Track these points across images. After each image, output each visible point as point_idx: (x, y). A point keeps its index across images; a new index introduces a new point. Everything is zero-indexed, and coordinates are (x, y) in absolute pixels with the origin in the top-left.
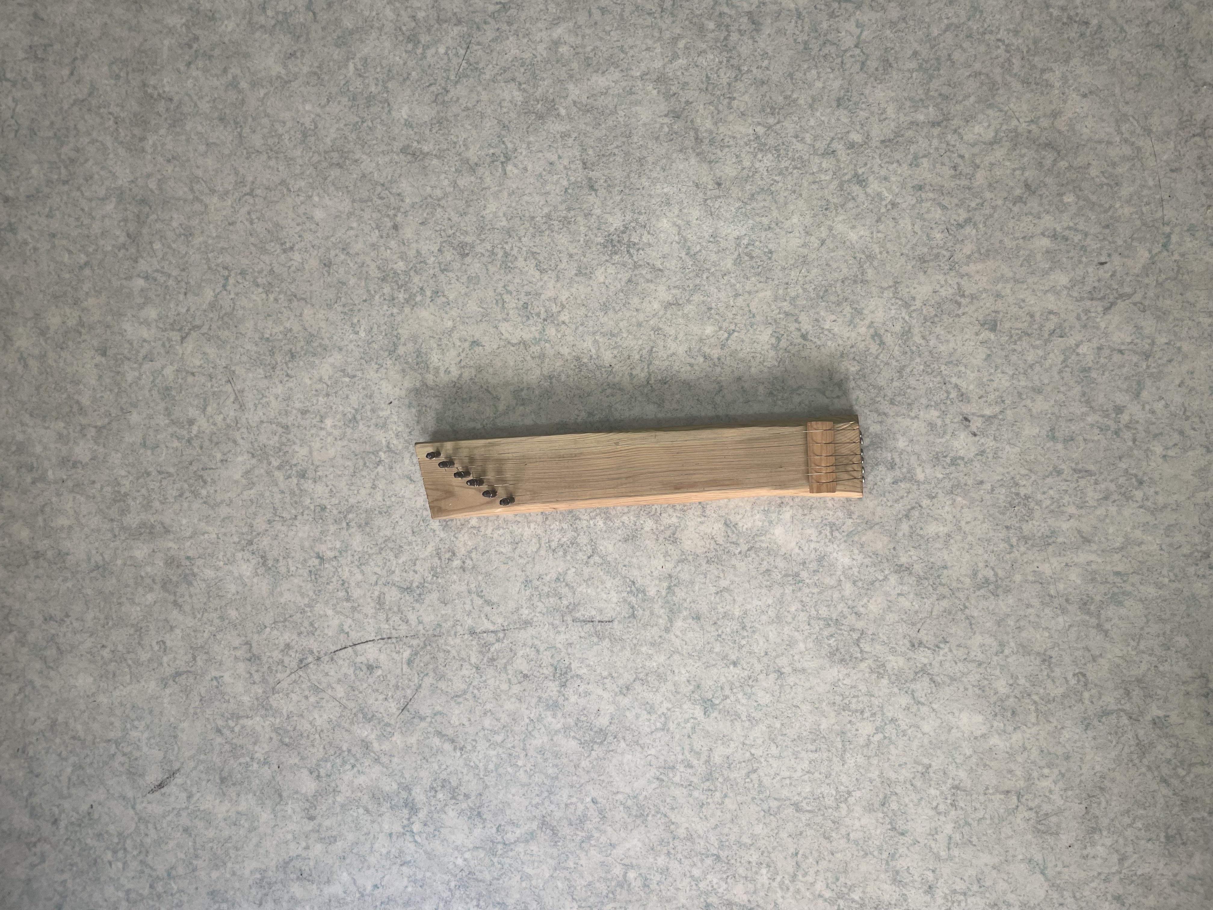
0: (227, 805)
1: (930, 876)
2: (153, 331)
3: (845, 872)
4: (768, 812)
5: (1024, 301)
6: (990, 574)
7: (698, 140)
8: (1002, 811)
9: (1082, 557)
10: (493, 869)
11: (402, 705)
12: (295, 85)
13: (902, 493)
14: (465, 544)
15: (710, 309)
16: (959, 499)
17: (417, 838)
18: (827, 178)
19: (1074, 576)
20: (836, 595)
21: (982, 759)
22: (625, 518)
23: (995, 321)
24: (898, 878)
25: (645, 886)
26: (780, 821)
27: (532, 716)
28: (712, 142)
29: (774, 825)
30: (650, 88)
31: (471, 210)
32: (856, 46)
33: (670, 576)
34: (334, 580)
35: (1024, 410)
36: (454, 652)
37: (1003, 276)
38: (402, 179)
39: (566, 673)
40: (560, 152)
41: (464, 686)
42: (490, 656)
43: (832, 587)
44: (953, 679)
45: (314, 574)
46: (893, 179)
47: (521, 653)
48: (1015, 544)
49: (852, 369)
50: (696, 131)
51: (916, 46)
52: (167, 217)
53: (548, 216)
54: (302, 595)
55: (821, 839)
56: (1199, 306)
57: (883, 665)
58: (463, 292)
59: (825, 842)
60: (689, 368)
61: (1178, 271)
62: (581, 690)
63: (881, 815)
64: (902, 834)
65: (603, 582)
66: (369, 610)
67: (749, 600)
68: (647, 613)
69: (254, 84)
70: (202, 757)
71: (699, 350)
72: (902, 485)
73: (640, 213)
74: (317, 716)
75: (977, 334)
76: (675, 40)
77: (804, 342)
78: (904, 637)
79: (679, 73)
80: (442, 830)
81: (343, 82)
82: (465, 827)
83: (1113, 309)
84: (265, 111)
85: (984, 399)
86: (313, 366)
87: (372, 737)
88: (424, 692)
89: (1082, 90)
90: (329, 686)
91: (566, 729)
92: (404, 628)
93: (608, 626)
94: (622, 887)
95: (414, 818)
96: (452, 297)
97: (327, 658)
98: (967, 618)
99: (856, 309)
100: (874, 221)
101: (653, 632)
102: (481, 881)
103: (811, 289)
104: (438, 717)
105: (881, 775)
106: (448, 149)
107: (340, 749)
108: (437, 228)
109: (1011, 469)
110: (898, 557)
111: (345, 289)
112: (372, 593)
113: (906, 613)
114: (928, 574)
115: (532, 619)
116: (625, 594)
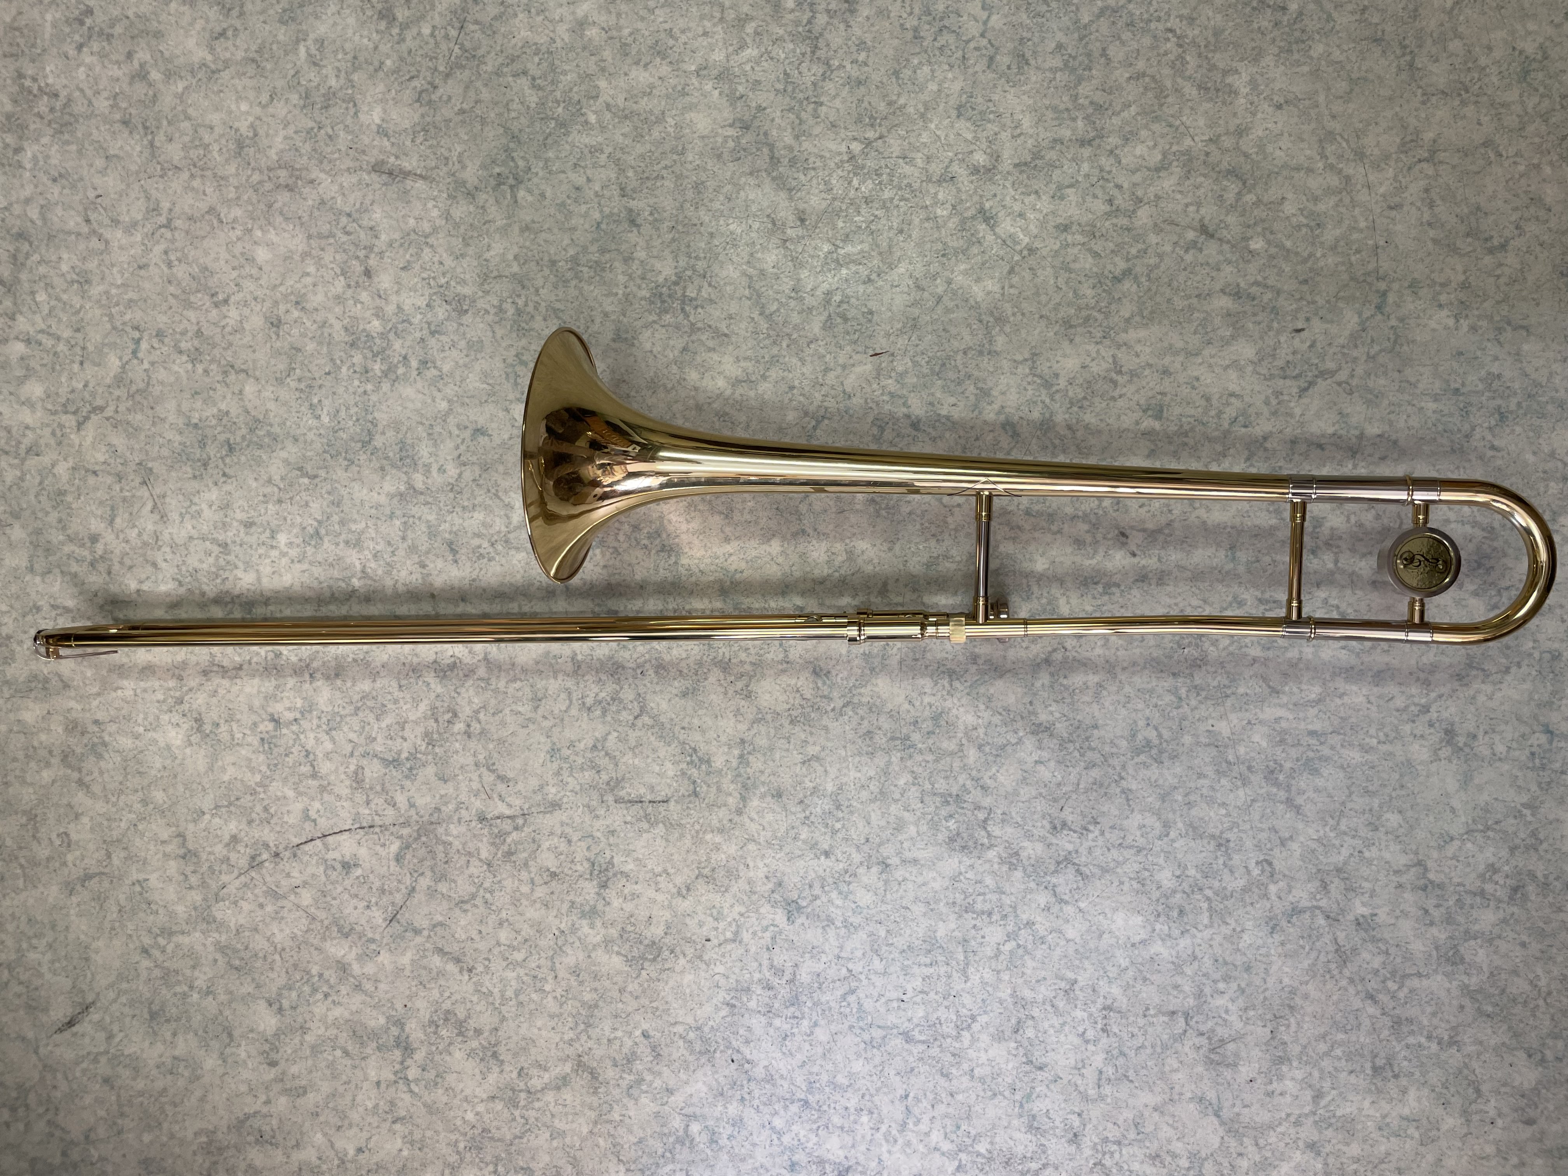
0: (159, 1047)
1: (1076, 1122)
2: (39, 414)
3: (969, 1117)
4: (870, 1044)
5: (1198, 379)
6: (1152, 734)
7: (774, 161)
8: (1166, 1037)
9: (1269, 713)
10: (514, 1124)
11: (389, 916)
12: (226, 75)
14: (470, 702)
15: (792, 387)
17: (413, 1086)
18: (945, 213)
19: (1259, 738)
20: (957, 764)
21: (1140, 971)
23: (1161, 406)
24: (1035, 1124)
25: (713, 1141)
26: (886, 1057)
27: (563, 926)
28: (793, 162)
29: (877, 1060)
30: (708, 87)
31: (471, 251)
32: (982, 35)
33: (743, 741)
34: (295, 750)
35: (1198, 522)
36: (457, 844)
37: (1171, 346)
38: (375, 207)
39: (607, 870)
40: (589, 172)
41: (472, 889)
42: (505, 848)
43: (952, 754)
44: (1105, 870)
45: (267, 743)
46: (1031, 216)
47: (547, 844)
48: (1184, 696)
50: (771, 147)
51: (1060, 37)
52: (54, 258)
53: (575, 260)
54: (252, 770)
55: (938, 1077)
56: (1421, 386)
57: (1017, 854)
58: (461, 362)
59: (942, 1082)
61: (1395, 342)
62: (626, 891)
63: (1013, 1045)
64: (1041, 1068)
65: (654, 750)
66: (344, 790)
67: (845, 771)
68: (714, 789)
69: (169, 75)
70: (124, 986)
73: (697, 258)
74: (276, 931)
75: (1138, 422)
76: (742, 21)
77: (914, 433)
78: (1043, 817)
79: (748, 68)
80: (446, 1076)
81: (292, 72)
82: (477, 1071)
83: (1311, 391)
84: (184, 112)
85: (1145, 509)
86: (259, 462)
87: (351, 957)
88: (419, 897)
89: (1276, 98)
90: (292, 890)
91: (607, 942)
92: (390, 812)
93: (662, 808)
94: (683, 1144)
95: (409, 1062)
96: (446, 368)
97: (287, 854)
98: (1123, 792)
99: (981, 389)
100: (1005, 272)
101: (721, 815)
102: (499, 1140)
103: (923, 363)
104: (438, 929)
105: (1014, 994)
106: (437, 167)
107: (308, 973)
108: (425, 275)
109: (1180, 599)
110: (1035, 714)
111: (300, 357)
112: (347, 767)
113: (1046, 786)
114: (1074, 735)
115: (560, 800)
116: (683, 766)
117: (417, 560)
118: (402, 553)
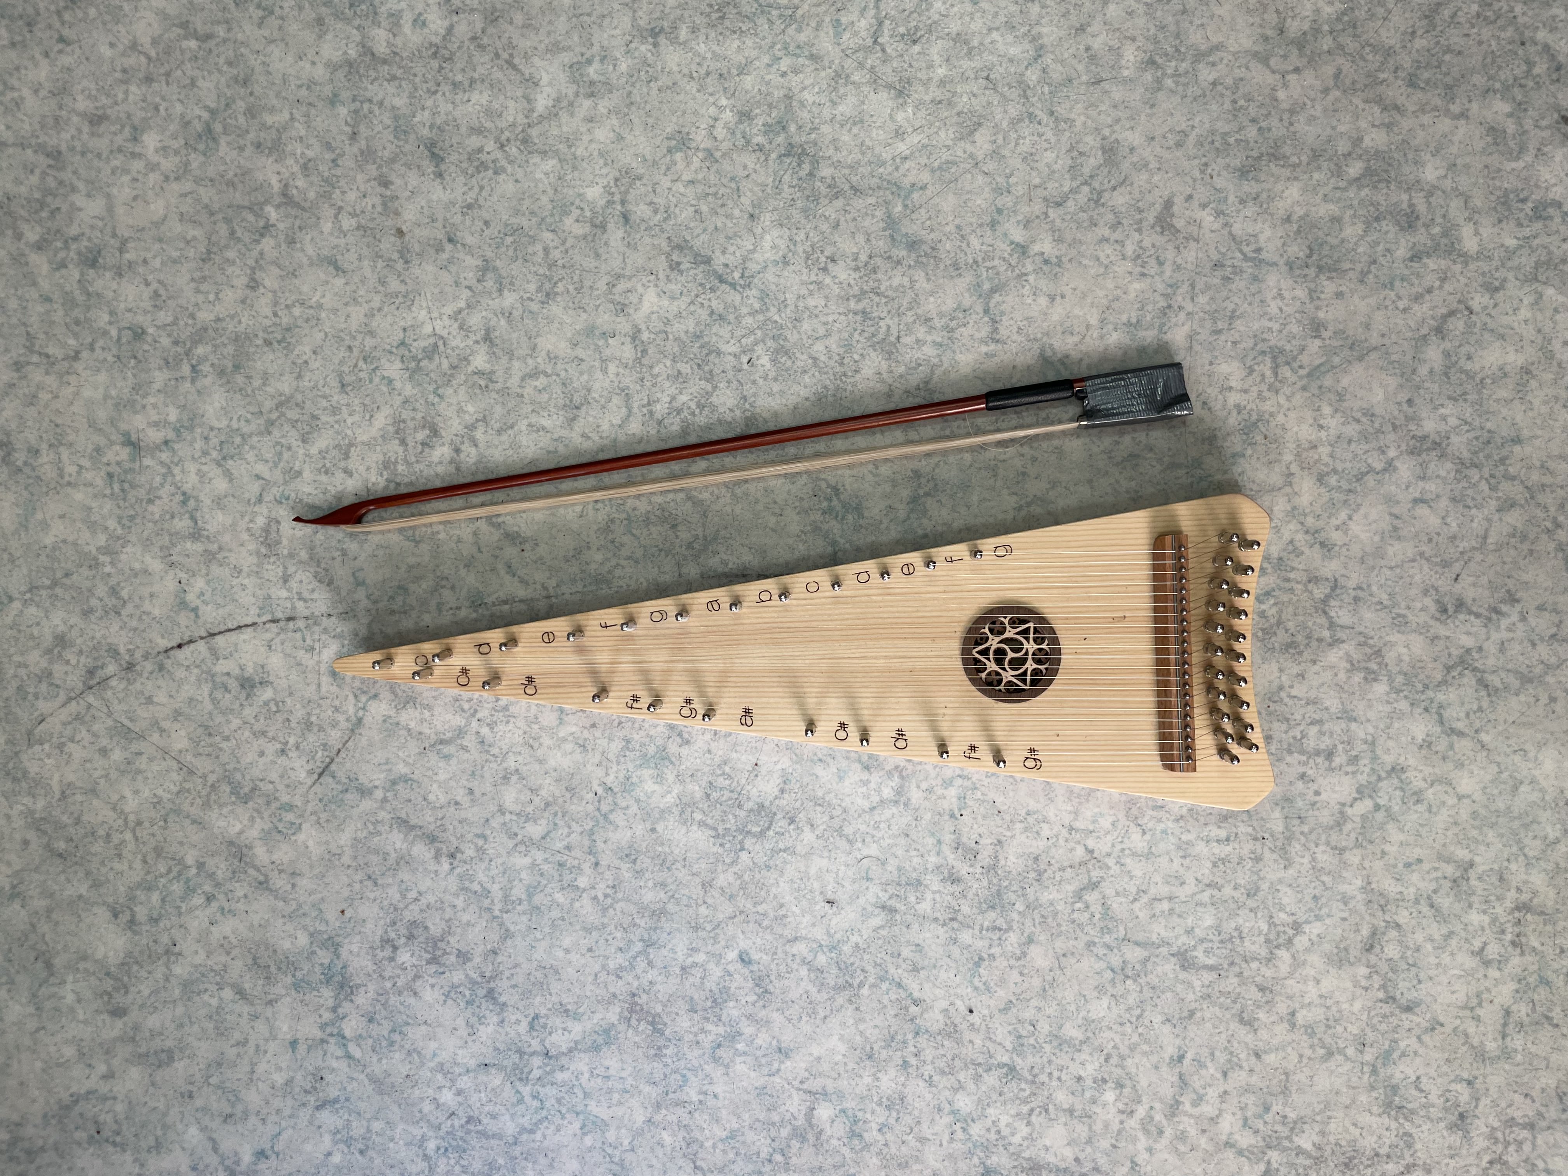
1: (1463, 1094)
3: (1285, 1091)
4: (1123, 972)
10: (521, 1108)
11: (319, 765)
13: (1430, 280)
14: (460, 411)
16: (1549, 292)
17: (353, 1048)
22: (819, 347)
24: (1397, 1101)
25: (854, 1134)
26: (1148, 993)
27: (610, 780)
29: (1131, 1000)
33: (917, 474)
34: (164, 492)
41: (459, 721)
44: (1526, 679)
45: (119, 481)
49: (1329, 9)
54: (92, 527)
55: (1234, 1025)
57: (1378, 653)
59: (1242, 1031)
63: (1363, 971)
64: (1408, 1009)
66: (245, 558)
72: (1431, 263)
74: (127, 793)
78: (1426, 592)
80: (409, 1030)
82: (460, 1022)
87: (253, 834)
88: (370, 733)
90: (155, 724)
91: (685, 806)
94: (803, 1139)
95: (346, 1007)
97: (149, 666)
102: (494, 1136)
104: (400, 787)
105: (1367, 887)
107: (181, 861)
110: (1416, 419)
112: (251, 521)
113: (1430, 540)
114: (1481, 455)
115: (610, 572)
116: (817, 516)
117: (375, 173)
118: (351, 163)
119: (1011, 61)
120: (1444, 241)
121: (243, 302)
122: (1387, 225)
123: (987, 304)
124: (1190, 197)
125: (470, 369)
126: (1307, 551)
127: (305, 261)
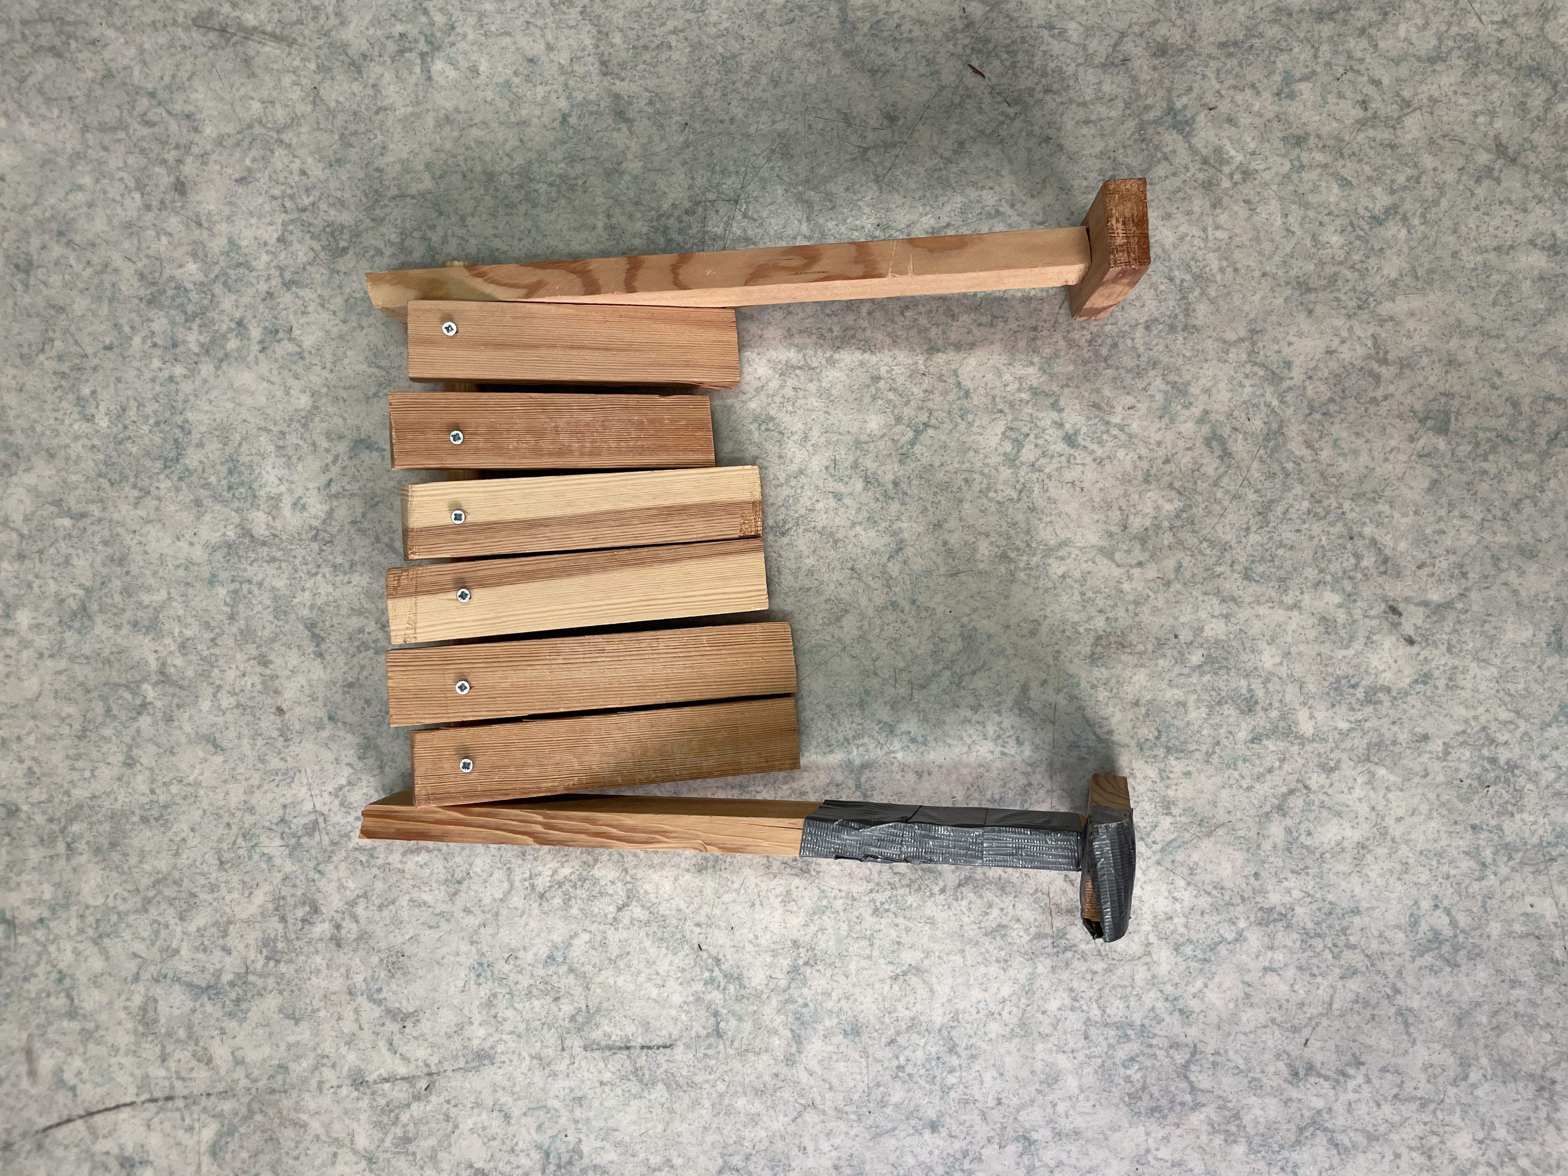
5: (1499, 374)
6: (1441, 921)
13: (1270, 760)
14: (341, 887)
15: (877, 379)
16: (1381, 772)
18: (1113, 114)
20: (1141, 974)
23: (1447, 414)
31: (353, 154)
33: (796, 944)
34: (39, 971)
35: (1505, 593)
36: (315, 1126)
37: (1459, 323)
38: (197, 83)
39: (570, 1163)
40: (549, 37)
42: (398, 1131)
44: (1372, 1137)
46: (1245, 120)
47: (470, 1123)
48: (1489, 860)
49: (1168, 507)
53: (525, 173)
57: (1237, 1116)
58: (335, 331)
60: (832, 503)
65: (650, 962)
66: (121, 1036)
67: (963, 989)
68: (748, 1025)
71: (855, 466)
72: (1271, 745)
73: (725, 173)
75: (1412, 439)
77: (1069, 451)
78: (1278, 1057)
85: (1428, 570)
92: (202, 1074)
93: (662, 1056)
96: (308, 342)
97: (26, 1145)
98: (1399, 1013)
99: (1174, 384)
100: (1208, 205)
101: (760, 1066)
103: (1083, 343)
106: (300, 22)
108: (276, 192)
109: (1481, 710)
110: (1263, 892)
111: (62, 321)
112: (128, 999)
113: (1280, 1007)
114: (1324, 926)
115: (492, 1048)
116: (698, 987)
117: (255, 653)
118: (230, 642)
119: (874, 553)
120: (1282, 724)
121: (119, 779)
122: (1229, 710)
123: (858, 779)
124: (1045, 682)
125: (351, 846)
126: (1168, 1019)
127: (183, 739)
